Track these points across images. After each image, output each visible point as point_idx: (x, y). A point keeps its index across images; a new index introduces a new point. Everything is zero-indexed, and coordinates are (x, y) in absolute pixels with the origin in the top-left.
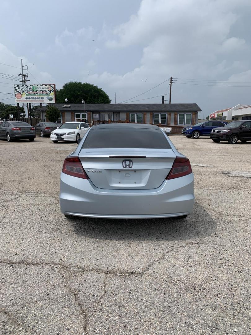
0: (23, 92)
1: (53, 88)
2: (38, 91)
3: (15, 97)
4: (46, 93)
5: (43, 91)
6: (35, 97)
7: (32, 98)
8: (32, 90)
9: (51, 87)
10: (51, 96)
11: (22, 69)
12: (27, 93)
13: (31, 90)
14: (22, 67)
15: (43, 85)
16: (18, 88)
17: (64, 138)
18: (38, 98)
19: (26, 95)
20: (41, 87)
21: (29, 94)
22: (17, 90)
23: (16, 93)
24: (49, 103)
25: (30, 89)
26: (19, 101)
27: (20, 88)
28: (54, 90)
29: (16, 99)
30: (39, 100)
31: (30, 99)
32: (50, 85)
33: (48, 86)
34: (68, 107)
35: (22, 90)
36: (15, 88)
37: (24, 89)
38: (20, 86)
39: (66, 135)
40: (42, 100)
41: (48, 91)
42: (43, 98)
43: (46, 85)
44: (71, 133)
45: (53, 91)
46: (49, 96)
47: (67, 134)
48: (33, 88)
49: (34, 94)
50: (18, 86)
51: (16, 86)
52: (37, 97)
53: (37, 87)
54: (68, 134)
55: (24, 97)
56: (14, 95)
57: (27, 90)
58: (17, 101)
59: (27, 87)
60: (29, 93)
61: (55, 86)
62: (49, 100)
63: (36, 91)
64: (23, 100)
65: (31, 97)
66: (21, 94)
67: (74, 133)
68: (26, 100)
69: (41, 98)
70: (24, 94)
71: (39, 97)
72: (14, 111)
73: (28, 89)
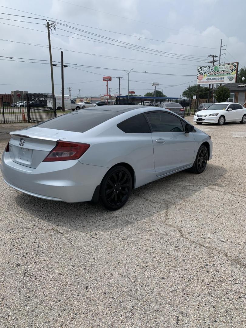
0: (205, 73)
1: (235, 66)
2: (219, 72)
3: (197, 79)
4: (227, 72)
5: (224, 71)
6: (215, 77)
7: (213, 79)
8: (214, 70)
9: (234, 65)
10: (232, 76)
11: (221, 49)
12: (209, 74)
13: (212, 71)
14: (221, 47)
15: (226, 65)
16: (201, 69)
17: (204, 120)
18: (218, 79)
19: (207, 76)
20: (224, 66)
21: (210, 75)
22: (200, 72)
23: (199, 75)
24: (228, 82)
25: (212, 69)
26: (200, 82)
27: (203, 70)
28: (236, 68)
29: (198, 81)
30: (219, 80)
31: (211, 80)
32: (233, 64)
33: (231, 65)
34: (243, 86)
35: (204, 71)
36: (198, 69)
37: (207, 70)
38: (203, 68)
39: (207, 117)
40: (222, 80)
41: (230, 70)
42: (224, 78)
43: (229, 64)
44: (213, 115)
45: (235, 70)
46: (230, 76)
47: (208, 115)
48: (215, 68)
49: (215, 74)
50: (201, 68)
51: (199, 68)
52: (217, 77)
53: (219, 67)
54: (210, 115)
55: (205, 78)
56: (197, 77)
57: (208, 71)
58: (199, 82)
59: (209, 68)
60: (210, 73)
61: (238, 64)
62: (230, 80)
63: (218, 71)
64: (204, 81)
65: (211, 77)
66: (203, 75)
67: (217, 115)
68: (207, 81)
69: (222, 78)
70: (205, 75)
71: (219, 77)
72: (203, 92)
73: (210, 70)
